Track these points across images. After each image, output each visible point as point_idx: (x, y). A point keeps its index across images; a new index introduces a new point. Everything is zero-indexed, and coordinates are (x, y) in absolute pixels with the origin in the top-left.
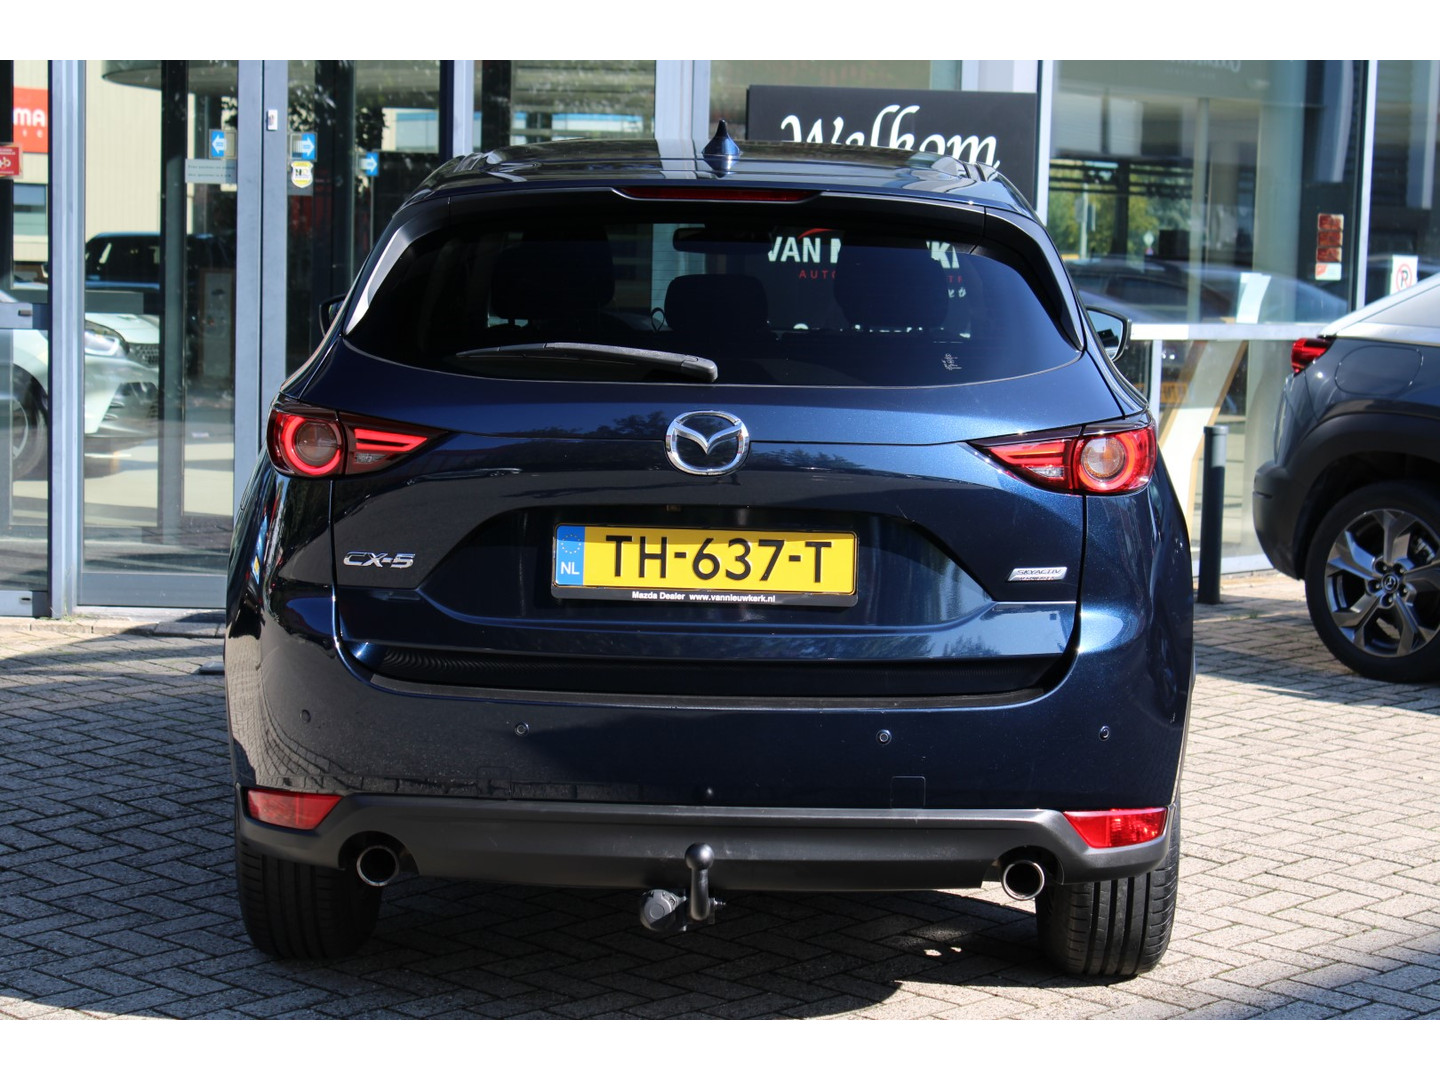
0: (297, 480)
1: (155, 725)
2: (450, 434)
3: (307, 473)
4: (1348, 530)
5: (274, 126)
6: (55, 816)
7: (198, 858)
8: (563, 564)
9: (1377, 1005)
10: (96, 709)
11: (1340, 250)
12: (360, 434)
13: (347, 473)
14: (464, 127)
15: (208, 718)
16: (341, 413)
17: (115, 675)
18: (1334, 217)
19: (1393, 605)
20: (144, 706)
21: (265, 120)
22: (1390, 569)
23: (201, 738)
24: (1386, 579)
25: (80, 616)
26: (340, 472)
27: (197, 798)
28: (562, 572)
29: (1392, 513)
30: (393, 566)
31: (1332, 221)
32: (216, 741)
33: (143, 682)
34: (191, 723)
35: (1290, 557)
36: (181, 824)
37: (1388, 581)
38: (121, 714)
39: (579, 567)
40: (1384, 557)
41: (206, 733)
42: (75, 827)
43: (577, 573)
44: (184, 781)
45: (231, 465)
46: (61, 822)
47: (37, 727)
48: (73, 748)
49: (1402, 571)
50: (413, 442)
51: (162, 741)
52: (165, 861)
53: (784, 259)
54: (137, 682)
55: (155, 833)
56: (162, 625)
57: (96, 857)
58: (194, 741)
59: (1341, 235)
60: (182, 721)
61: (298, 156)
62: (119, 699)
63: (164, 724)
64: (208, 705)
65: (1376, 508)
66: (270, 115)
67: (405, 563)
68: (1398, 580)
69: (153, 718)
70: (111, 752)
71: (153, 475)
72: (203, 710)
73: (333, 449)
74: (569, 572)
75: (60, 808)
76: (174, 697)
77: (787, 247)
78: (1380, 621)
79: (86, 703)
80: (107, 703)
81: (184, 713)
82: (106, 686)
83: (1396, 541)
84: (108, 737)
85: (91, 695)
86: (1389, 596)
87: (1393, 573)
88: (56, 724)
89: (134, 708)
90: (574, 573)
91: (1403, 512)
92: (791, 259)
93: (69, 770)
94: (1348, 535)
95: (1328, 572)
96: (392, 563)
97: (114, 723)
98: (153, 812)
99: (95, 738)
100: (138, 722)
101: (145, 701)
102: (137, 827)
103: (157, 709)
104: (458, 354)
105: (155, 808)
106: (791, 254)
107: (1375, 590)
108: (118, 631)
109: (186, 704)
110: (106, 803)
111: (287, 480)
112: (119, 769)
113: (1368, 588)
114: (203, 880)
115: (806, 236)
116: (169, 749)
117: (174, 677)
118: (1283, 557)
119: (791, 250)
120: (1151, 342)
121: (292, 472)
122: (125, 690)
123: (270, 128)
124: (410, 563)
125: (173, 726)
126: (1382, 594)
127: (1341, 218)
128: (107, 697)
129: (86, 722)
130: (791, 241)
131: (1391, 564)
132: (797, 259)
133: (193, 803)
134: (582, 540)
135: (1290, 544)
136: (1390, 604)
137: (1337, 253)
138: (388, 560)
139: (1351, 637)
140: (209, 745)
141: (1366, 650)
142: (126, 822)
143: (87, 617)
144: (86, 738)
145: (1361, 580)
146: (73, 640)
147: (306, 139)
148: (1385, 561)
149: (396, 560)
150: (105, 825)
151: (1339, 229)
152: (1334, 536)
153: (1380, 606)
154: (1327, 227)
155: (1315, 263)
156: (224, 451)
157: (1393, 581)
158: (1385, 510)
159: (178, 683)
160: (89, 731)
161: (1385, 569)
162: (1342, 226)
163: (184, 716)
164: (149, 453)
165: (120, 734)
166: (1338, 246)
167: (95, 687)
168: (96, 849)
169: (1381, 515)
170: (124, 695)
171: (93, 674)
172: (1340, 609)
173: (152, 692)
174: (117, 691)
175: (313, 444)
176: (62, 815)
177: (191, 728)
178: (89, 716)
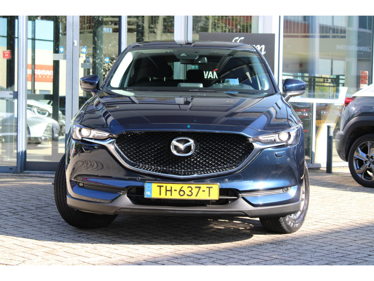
4: (359, 147)
5: (76, 45)
6: (3, 209)
7: (37, 217)
9: (332, 245)
11: (367, 81)
14: (124, 44)
18: (365, 72)
19: (371, 167)
21: (73, 43)
22: (370, 157)
24: (369, 160)
25: (25, 173)
27: (41, 206)
29: (370, 142)
31: (365, 73)
35: (344, 155)
36: (35, 211)
37: (369, 161)
40: (368, 154)
42: (8, 212)
44: (39, 203)
46: (4, 210)
47: (6, 193)
48: (13, 198)
49: (373, 158)
52: (28, 218)
53: (209, 78)
55: (28, 213)
57: (11, 217)
59: (368, 77)
61: (83, 53)
65: (366, 141)
66: (74, 42)
68: (372, 160)
70: (22, 198)
75: (5, 208)
77: (209, 74)
78: (368, 172)
83: (372, 149)
86: (370, 165)
87: (371, 158)
88: (11, 193)
91: (373, 142)
92: (210, 77)
93: (11, 201)
94: (359, 149)
95: (354, 159)
98: (28, 209)
100: (32, 193)
102: (23, 212)
105: (29, 208)
106: (210, 76)
107: (366, 163)
110: (17, 207)
112: (23, 201)
113: (364, 163)
114: (36, 221)
115: (215, 71)
116: (37, 198)
118: (343, 156)
119: (211, 75)
120: (313, 103)
122: (31, 187)
123: (75, 45)
125: (40, 193)
126: (368, 164)
127: (367, 72)
130: (211, 72)
131: (370, 156)
132: (212, 78)
133: (39, 207)
135: (344, 152)
136: (370, 167)
137: (366, 82)
139: (360, 176)
141: (364, 179)
142: (21, 211)
144: (17, 196)
145: (363, 161)
147: (84, 48)
148: (369, 155)
150: (15, 211)
151: (367, 75)
152: (355, 149)
153: (368, 167)
154: (363, 74)
155: (360, 84)
157: (371, 161)
158: (368, 142)
160: (19, 194)
161: (369, 157)
162: (368, 74)
165: (26, 195)
166: (367, 79)
167: (23, 186)
168: (12, 216)
169: (367, 143)
172: (357, 169)
176: (5, 209)
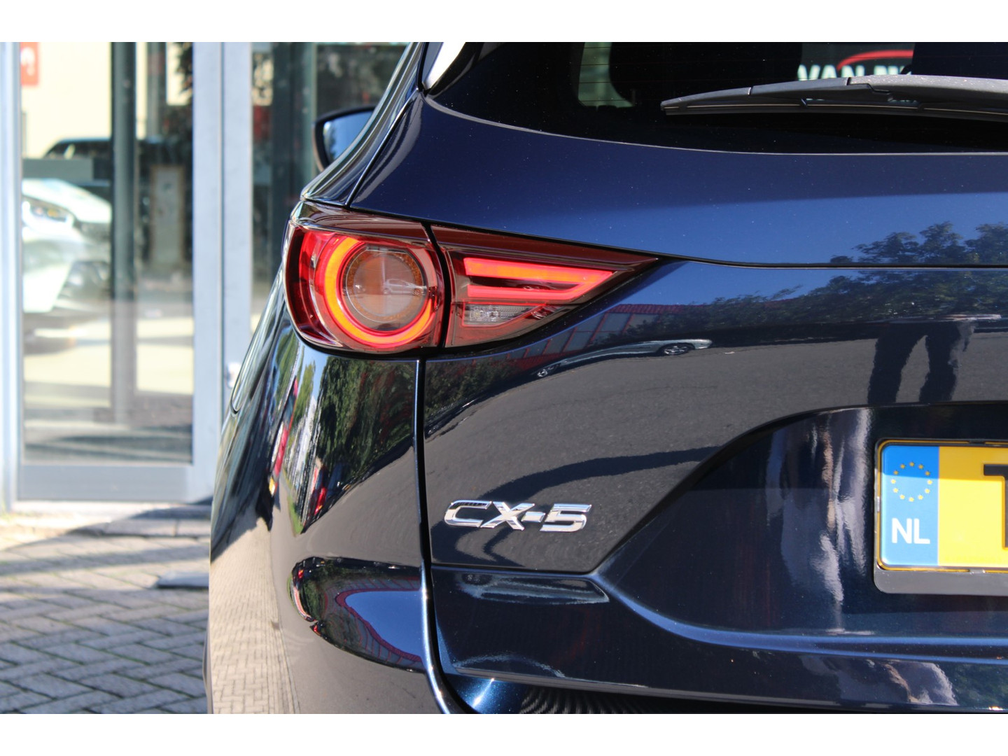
0: (342, 359)
1: (102, 668)
2: (655, 266)
3: (368, 345)
8: (896, 523)
10: (30, 644)
12: (474, 266)
13: (448, 345)
15: (166, 656)
16: (434, 228)
17: (57, 591)
20: (89, 638)
23: (161, 687)
25: (20, 514)
26: (434, 344)
28: (895, 540)
30: (545, 528)
32: (179, 692)
33: (89, 602)
34: (147, 664)
38: (60, 650)
39: (930, 529)
41: (166, 680)
43: (927, 541)
45: (189, 341)
50: (587, 281)
51: (111, 693)
54: (82, 601)
56: (114, 523)
58: (151, 692)
60: (136, 660)
62: (59, 627)
63: (114, 664)
64: (169, 635)
67: (570, 523)
69: (101, 655)
71: (105, 352)
72: (162, 643)
73: (419, 301)
74: (908, 540)
76: (126, 623)
79: (18, 634)
80: (44, 634)
81: (139, 649)
82: (44, 608)
84: (42, 688)
85: (26, 622)
89: (77, 642)
90: (918, 541)
96: (544, 522)
97: (50, 664)
99: (25, 690)
100: (81, 663)
101: (90, 630)
103: (105, 642)
104: (664, 103)
108: (63, 532)
109: (140, 635)
111: (322, 360)
117: (126, 594)
121: (337, 343)
122: (68, 614)
124: (580, 522)
125: (125, 668)
128: (44, 625)
129: (15, 664)
134: (935, 474)
138: (535, 517)
140: (170, 699)
143: (28, 515)
144: (14, 689)
146: (11, 544)
149: (554, 515)
156: (182, 326)
159: (132, 602)
160: (18, 678)
163: (138, 652)
164: (101, 329)
165: (58, 683)
167: (32, 610)
170: (66, 621)
171: (30, 590)
173: (101, 616)
174: (58, 616)
175: (376, 289)
177: (148, 671)
178: (21, 654)
